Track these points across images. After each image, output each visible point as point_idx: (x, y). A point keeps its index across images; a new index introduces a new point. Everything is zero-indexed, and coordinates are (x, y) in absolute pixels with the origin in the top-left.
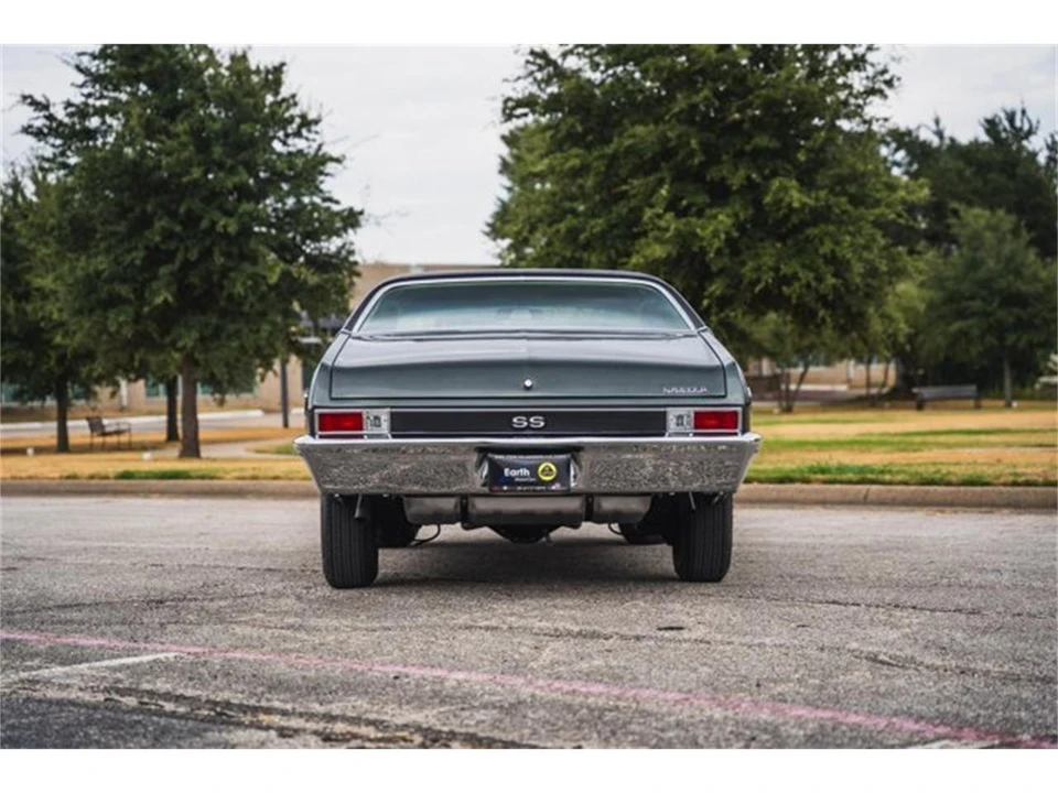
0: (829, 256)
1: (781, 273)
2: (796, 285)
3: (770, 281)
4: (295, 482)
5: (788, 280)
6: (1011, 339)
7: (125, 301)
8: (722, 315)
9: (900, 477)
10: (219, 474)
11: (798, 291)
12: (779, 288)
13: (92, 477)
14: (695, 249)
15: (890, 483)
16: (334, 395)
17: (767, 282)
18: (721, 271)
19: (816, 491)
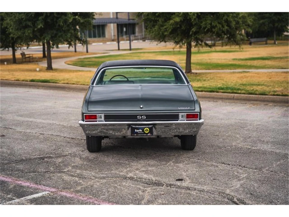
0: (226, 20)
1: (212, 25)
2: (216, 28)
3: (209, 27)
4: (79, 85)
5: (214, 27)
6: (276, 25)
7: (30, 27)
8: (195, 37)
9: (243, 92)
10: (58, 82)
11: (217, 30)
12: (212, 29)
13: (23, 81)
14: (188, 18)
15: (240, 93)
16: (89, 110)
17: (208, 28)
18: (195, 24)
19: (220, 95)
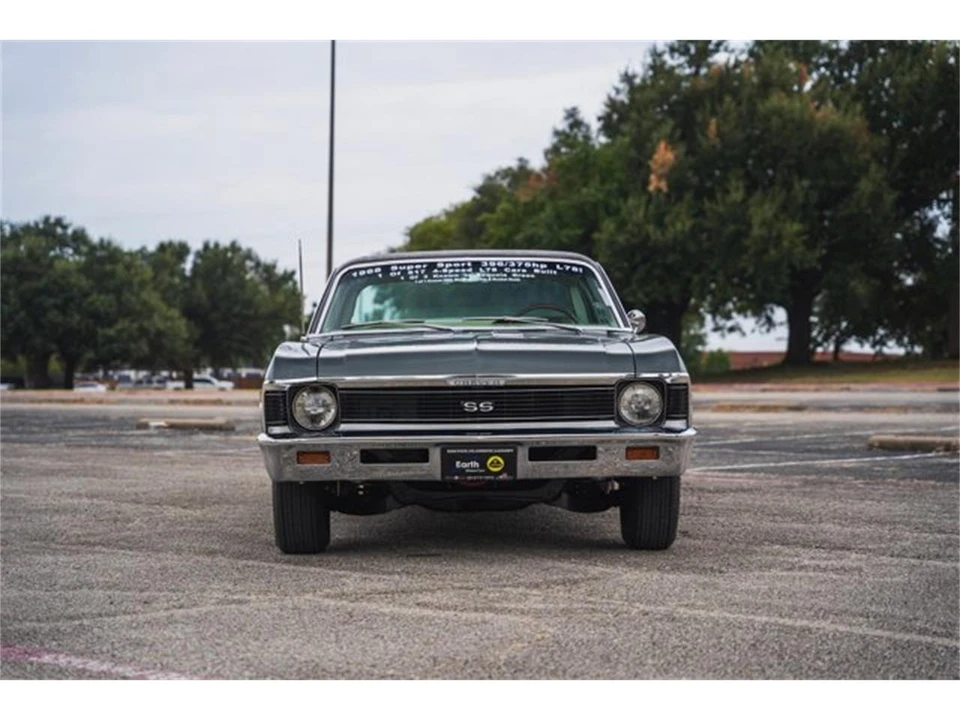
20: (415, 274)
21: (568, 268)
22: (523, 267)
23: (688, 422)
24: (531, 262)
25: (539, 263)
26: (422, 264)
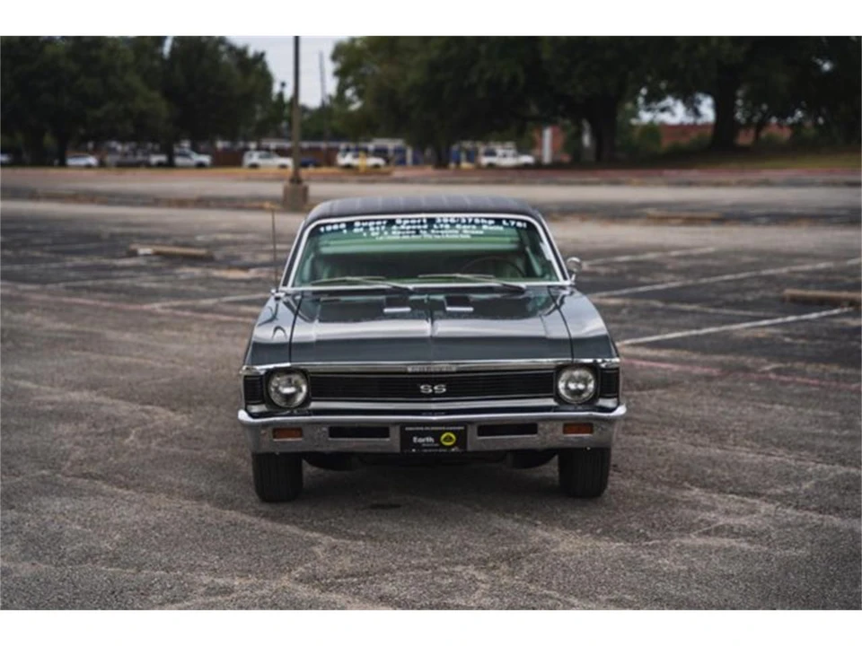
20: (375, 231)
21: (513, 223)
22: (473, 223)
23: (618, 400)
24: (480, 218)
25: (487, 219)
26: (382, 220)
